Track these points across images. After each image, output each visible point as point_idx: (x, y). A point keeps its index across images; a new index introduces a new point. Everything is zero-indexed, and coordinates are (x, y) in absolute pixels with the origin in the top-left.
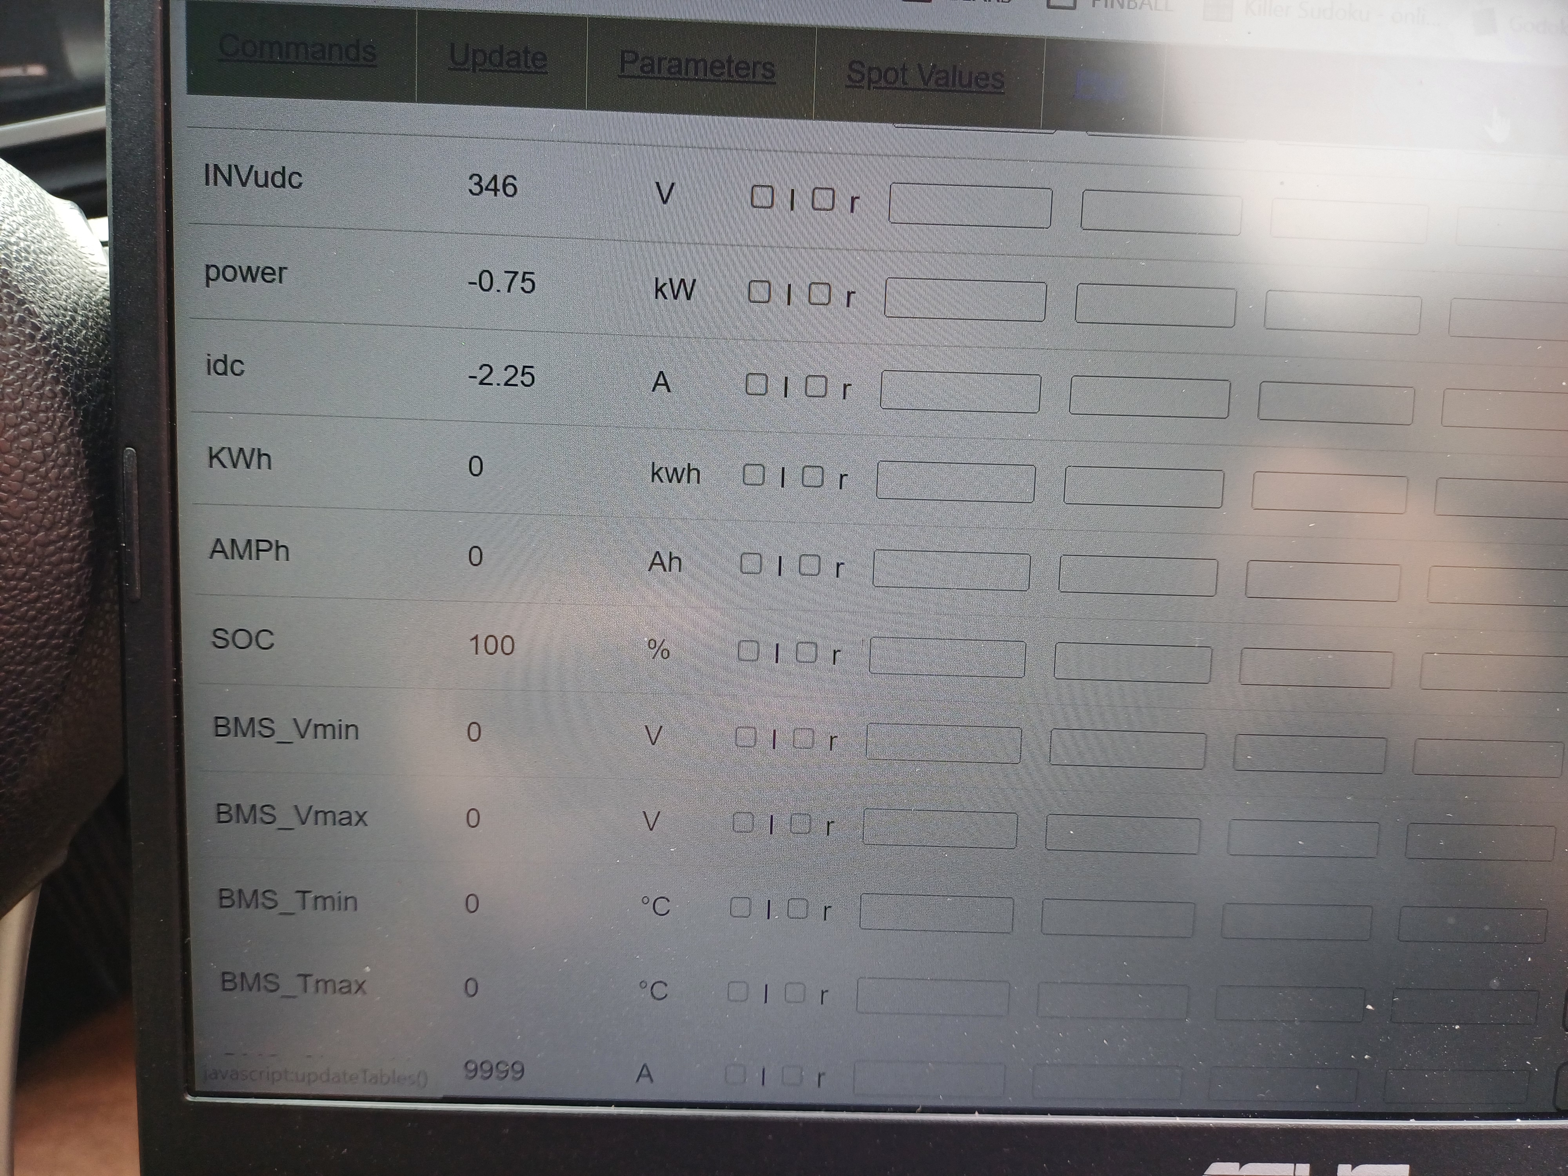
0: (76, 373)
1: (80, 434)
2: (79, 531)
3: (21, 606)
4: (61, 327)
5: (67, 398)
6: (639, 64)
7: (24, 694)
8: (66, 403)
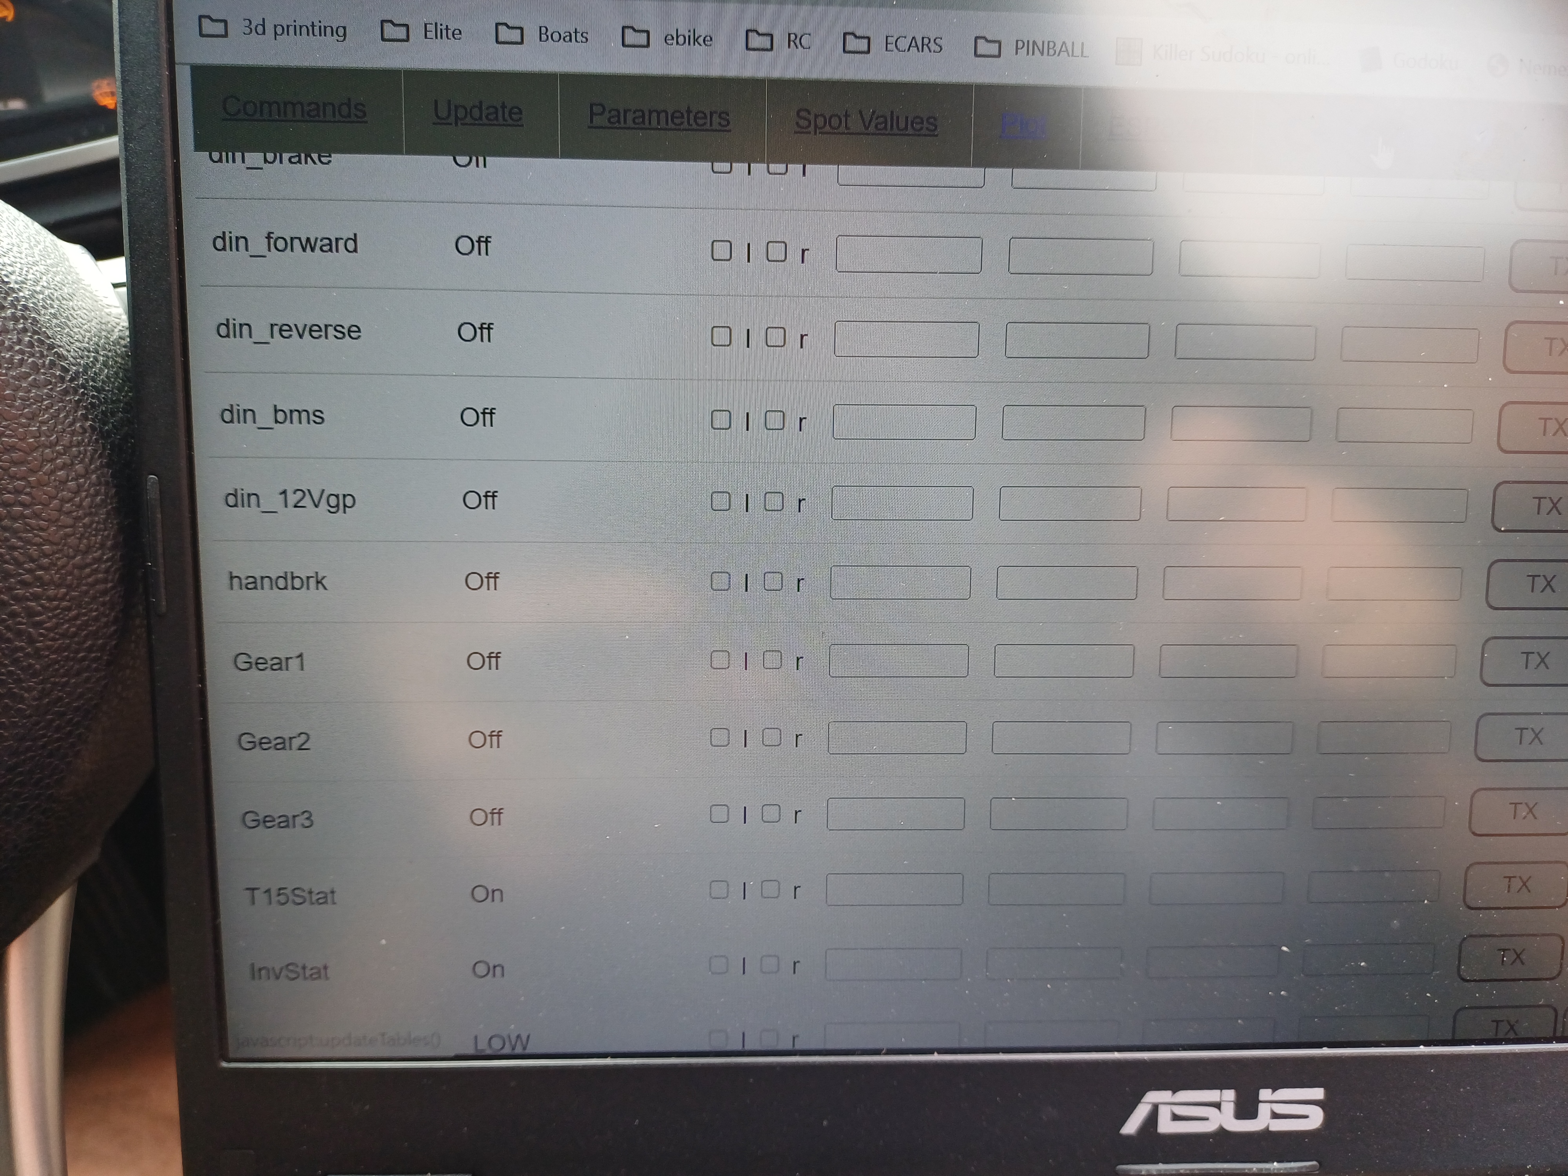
0: (102, 410)
1: (108, 465)
2: (111, 554)
3: (63, 624)
4: (86, 367)
5: (96, 433)
6: (607, 115)
7: (68, 703)
8: (95, 437)
